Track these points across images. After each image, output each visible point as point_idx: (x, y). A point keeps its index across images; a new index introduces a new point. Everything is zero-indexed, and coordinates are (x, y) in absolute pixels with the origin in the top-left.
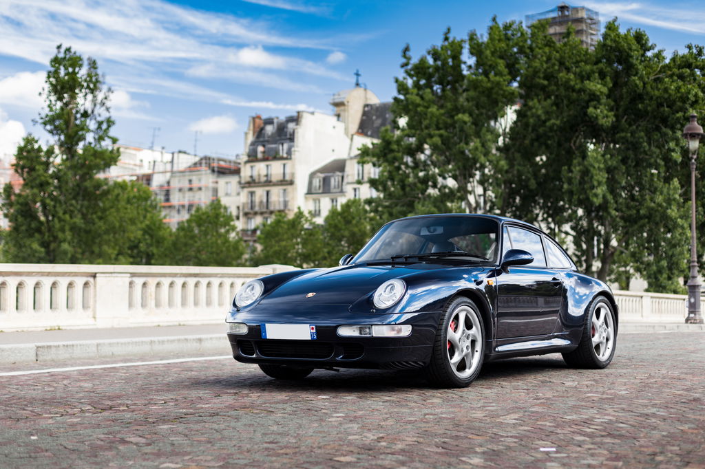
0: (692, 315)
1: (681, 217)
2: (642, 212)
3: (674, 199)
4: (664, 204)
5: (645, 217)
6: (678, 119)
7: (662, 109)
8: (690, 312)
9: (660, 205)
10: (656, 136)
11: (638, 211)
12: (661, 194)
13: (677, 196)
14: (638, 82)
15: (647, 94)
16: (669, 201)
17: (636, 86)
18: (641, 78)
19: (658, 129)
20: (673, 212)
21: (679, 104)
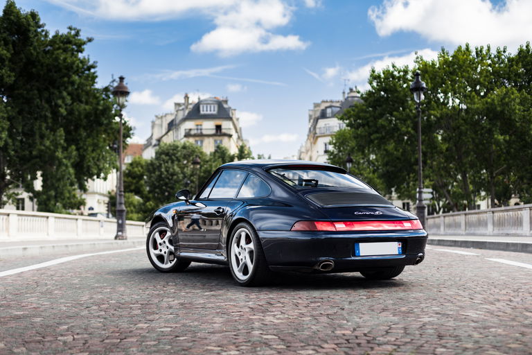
0: (120, 233)
1: (65, 158)
2: (34, 153)
3: (60, 144)
4: (52, 148)
5: (36, 157)
6: (64, 82)
7: (51, 74)
8: (118, 231)
9: (48, 148)
10: (46, 95)
11: (31, 152)
12: (48, 139)
13: (62, 141)
14: (32, 51)
15: (39, 61)
16: (56, 145)
17: (32, 54)
18: (35, 49)
19: (47, 89)
20: (59, 154)
21: (64, 71)
